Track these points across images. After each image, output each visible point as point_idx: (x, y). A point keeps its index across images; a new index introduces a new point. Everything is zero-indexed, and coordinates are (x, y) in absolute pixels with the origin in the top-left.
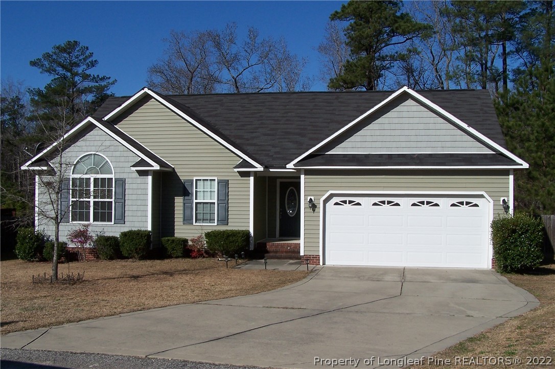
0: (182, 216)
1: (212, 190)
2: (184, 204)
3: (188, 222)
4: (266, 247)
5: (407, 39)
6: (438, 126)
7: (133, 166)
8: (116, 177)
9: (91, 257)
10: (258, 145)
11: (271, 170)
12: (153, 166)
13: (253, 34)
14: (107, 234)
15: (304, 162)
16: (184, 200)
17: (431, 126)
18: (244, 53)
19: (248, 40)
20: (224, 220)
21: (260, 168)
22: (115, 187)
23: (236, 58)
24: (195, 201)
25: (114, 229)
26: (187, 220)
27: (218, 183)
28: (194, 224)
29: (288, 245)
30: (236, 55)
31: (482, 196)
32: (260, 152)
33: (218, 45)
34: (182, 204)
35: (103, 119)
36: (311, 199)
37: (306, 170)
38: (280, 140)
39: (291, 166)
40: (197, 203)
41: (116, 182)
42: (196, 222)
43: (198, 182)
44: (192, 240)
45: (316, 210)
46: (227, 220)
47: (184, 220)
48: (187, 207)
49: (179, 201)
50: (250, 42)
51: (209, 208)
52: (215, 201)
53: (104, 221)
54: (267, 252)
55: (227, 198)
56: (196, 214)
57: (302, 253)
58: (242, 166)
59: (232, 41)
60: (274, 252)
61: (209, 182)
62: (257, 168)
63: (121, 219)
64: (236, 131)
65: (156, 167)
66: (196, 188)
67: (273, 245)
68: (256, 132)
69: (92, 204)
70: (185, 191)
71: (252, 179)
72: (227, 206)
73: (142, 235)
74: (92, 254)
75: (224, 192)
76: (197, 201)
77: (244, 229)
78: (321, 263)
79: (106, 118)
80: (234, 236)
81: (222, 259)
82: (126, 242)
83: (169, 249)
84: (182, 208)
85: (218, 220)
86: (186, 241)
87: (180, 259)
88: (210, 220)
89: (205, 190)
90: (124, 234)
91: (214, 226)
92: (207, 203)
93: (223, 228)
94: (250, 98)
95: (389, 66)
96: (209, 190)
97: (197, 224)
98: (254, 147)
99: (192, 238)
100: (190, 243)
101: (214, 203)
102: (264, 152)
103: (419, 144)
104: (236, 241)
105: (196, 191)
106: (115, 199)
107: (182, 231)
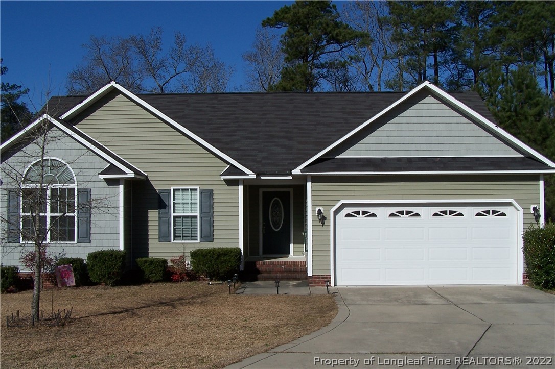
0: (157, 232)
1: (193, 201)
2: (160, 218)
3: (164, 239)
4: (256, 266)
5: (343, 48)
6: (461, 127)
7: (102, 173)
8: (79, 187)
9: (48, 284)
10: (240, 150)
11: (262, 178)
12: (127, 174)
13: (180, 41)
14: (69, 256)
15: (312, 167)
16: (159, 213)
17: (454, 126)
18: (171, 60)
19: (175, 47)
20: (208, 236)
21: (252, 175)
22: (78, 199)
23: (162, 65)
24: (173, 215)
25: (77, 249)
26: (164, 237)
27: (201, 193)
28: (172, 242)
29: (282, 264)
30: (162, 61)
31: (510, 204)
32: (245, 157)
33: (143, 52)
34: (157, 219)
35: (60, 118)
36: (319, 211)
37: (313, 176)
38: (265, 144)
39: (297, 171)
40: (175, 217)
41: (78, 192)
42: (174, 239)
43: (176, 192)
44: (173, 261)
45: (326, 222)
46: (211, 236)
47: (160, 237)
48: (164, 221)
49: (153, 215)
50: (177, 48)
51: (190, 223)
52: (198, 214)
53: (65, 240)
54: (259, 272)
55: (211, 211)
56: (174, 229)
57: (310, 273)
58: (230, 172)
59: (157, 47)
60: (266, 272)
61: (190, 192)
62: (248, 175)
63: (86, 237)
64: (211, 134)
65: (131, 174)
66: (174, 199)
67: (264, 264)
68: (235, 136)
69: (48, 220)
70: (161, 203)
71: (241, 188)
72: (211, 220)
73: (116, 256)
74: (49, 280)
75: (209, 203)
76: (175, 215)
77: (233, 246)
78: (332, 284)
79: (64, 117)
80: (226, 255)
81: (212, 283)
82: (96, 265)
83: (147, 272)
84: (157, 223)
85: (201, 237)
86: (165, 262)
87: (160, 285)
88: (191, 237)
89: (185, 201)
90: (94, 256)
91: (196, 243)
92: (188, 217)
93: (208, 246)
94: (219, 98)
95: (327, 75)
96: (190, 201)
97: (175, 242)
98: (236, 152)
99: (172, 258)
100: (170, 264)
101: (196, 217)
102: (251, 157)
103: (441, 147)
104: (229, 260)
105: (174, 203)
106: (78, 213)
107: (157, 250)
